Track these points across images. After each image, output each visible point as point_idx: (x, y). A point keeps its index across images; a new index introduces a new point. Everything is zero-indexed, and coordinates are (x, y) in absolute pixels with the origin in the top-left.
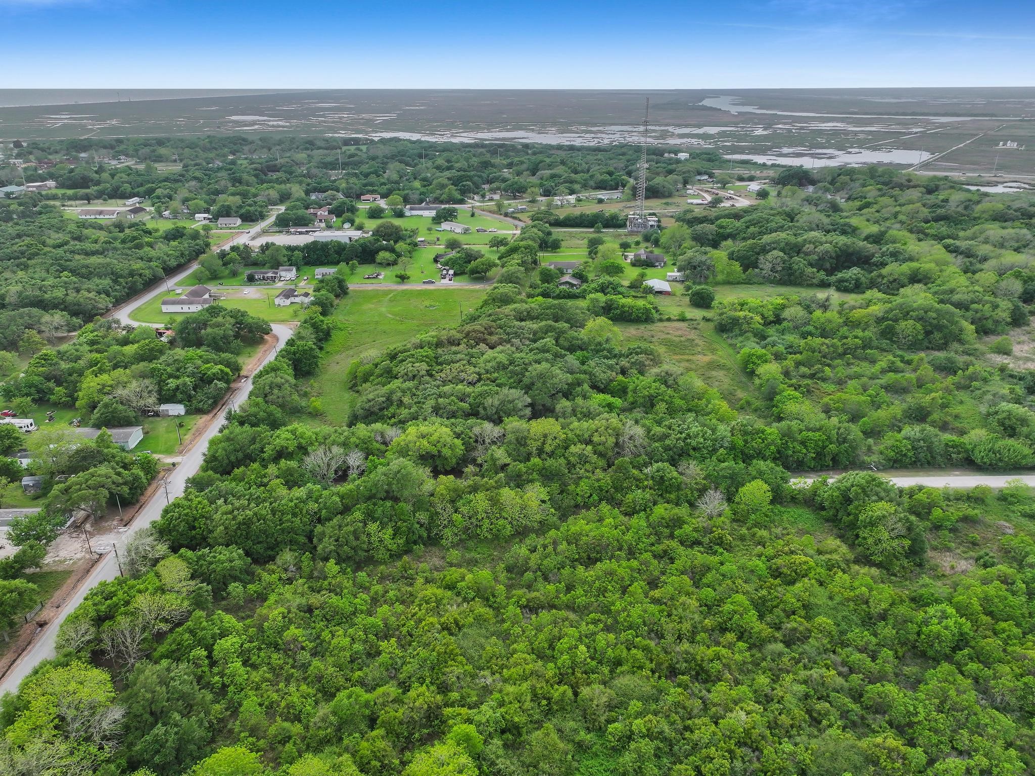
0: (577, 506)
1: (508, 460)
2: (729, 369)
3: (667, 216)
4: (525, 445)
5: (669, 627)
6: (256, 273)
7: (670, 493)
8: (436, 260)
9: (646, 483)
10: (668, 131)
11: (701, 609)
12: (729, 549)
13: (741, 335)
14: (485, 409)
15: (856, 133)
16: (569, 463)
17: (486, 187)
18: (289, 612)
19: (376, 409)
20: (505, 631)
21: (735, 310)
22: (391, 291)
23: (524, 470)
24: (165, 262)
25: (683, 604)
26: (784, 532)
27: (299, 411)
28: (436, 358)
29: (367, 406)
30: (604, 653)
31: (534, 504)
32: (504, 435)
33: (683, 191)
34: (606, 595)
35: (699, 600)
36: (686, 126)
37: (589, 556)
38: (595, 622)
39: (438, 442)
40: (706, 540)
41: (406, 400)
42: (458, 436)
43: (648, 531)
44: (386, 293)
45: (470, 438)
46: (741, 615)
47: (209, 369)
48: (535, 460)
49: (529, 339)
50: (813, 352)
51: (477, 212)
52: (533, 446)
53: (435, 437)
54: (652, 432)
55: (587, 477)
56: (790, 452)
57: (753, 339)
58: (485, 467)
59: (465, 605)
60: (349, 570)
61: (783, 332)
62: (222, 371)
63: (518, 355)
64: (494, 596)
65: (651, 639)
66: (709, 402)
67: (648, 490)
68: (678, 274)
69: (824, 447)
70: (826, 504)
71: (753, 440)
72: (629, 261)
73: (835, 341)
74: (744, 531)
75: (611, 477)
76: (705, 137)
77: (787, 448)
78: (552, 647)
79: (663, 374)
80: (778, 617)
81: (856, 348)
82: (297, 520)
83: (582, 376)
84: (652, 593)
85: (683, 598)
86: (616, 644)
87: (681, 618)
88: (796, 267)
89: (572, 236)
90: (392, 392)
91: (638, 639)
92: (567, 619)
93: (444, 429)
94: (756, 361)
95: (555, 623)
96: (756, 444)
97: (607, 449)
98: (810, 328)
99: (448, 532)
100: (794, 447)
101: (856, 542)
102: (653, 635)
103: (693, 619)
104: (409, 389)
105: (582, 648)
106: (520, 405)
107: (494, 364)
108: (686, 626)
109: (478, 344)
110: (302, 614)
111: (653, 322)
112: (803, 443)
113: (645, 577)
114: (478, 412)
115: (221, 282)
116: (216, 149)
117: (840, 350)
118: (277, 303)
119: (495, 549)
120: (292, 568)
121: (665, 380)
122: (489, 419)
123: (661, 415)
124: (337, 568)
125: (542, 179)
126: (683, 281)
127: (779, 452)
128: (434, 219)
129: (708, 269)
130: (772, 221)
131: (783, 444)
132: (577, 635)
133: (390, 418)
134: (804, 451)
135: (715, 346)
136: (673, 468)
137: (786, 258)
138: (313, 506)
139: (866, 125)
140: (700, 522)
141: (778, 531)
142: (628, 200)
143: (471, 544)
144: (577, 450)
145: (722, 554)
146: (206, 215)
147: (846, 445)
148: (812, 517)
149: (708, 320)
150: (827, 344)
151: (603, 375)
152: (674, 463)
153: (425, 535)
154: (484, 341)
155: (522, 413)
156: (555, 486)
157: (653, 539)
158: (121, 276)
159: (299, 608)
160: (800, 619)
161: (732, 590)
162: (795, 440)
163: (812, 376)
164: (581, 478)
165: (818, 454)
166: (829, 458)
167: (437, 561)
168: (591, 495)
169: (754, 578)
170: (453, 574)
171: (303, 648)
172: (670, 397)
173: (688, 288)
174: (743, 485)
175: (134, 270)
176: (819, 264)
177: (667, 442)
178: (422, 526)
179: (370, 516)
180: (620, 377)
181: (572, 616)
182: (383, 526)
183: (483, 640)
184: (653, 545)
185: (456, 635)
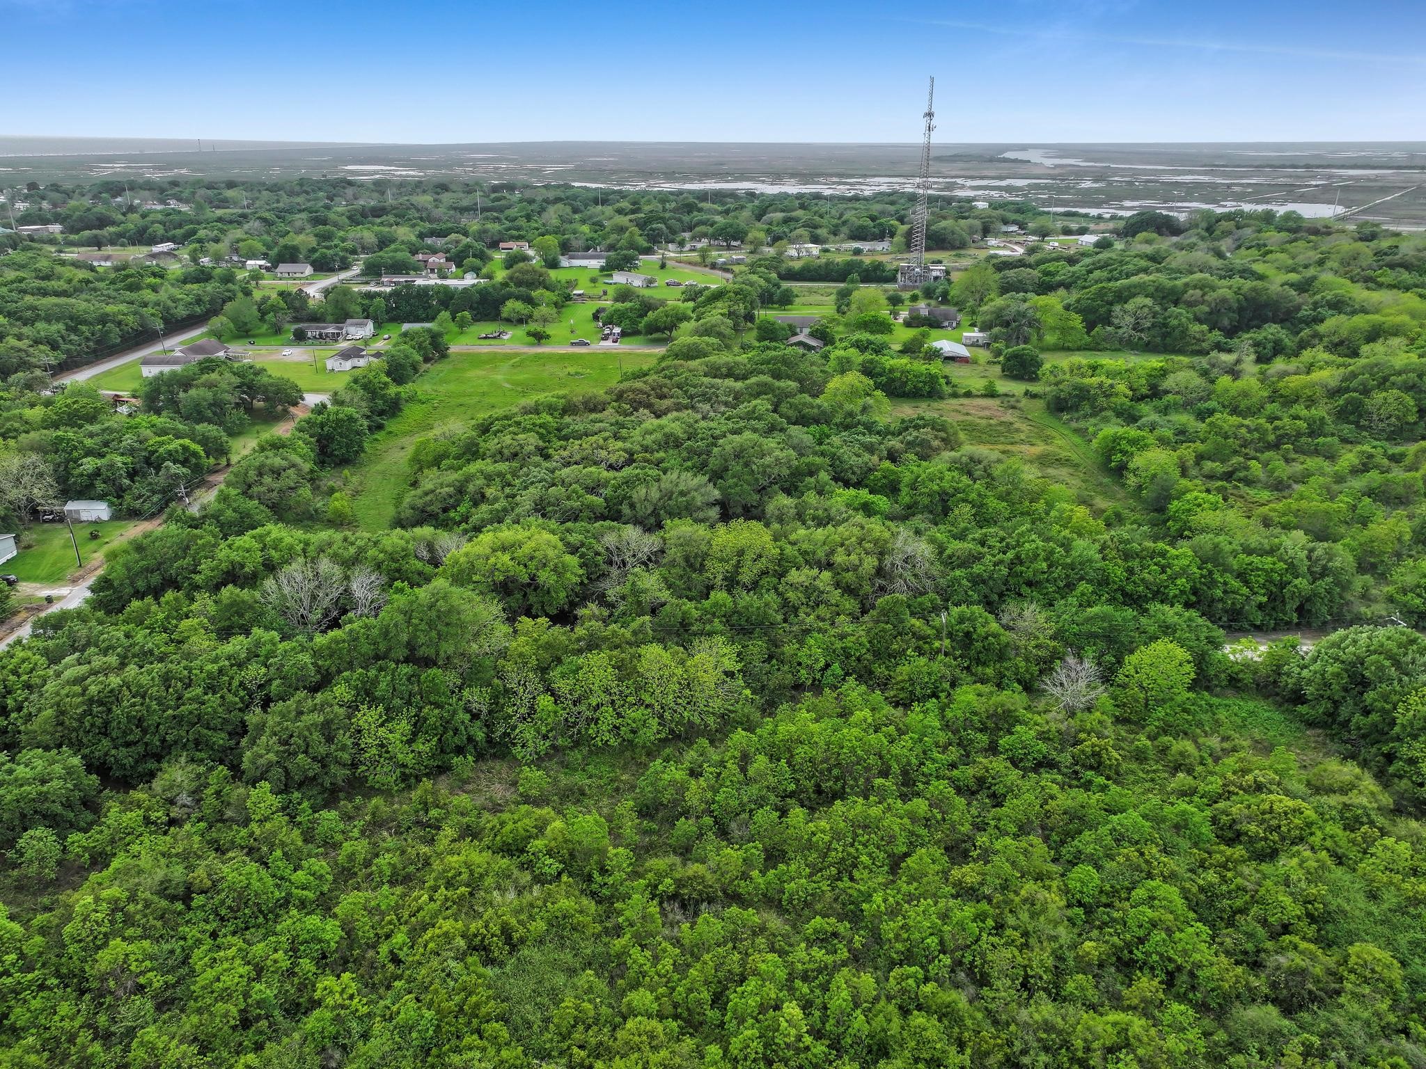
0: (798, 687)
1: (665, 595)
2: (1076, 466)
3: (959, 270)
4: (702, 568)
5: (1001, 957)
6: (308, 328)
7: (984, 664)
8: (596, 317)
9: (937, 644)
10: (955, 183)
11: (1069, 912)
12: (1117, 776)
13: (1094, 415)
14: (632, 506)
15: (1229, 186)
16: (786, 603)
17: (687, 235)
18: (132, 898)
19: (436, 508)
20: (618, 956)
21: (1083, 376)
22: (517, 355)
23: (696, 614)
24: (167, 309)
25: (1030, 901)
26: (1226, 745)
27: (311, 518)
28: (559, 430)
29: (419, 503)
30: (844, 1020)
31: (710, 678)
32: (663, 551)
33: (982, 243)
34: (856, 874)
35: (1066, 891)
36: (982, 178)
37: (818, 786)
38: (825, 940)
39: (532, 558)
40: (1065, 758)
41: (490, 492)
42: (573, 550)
43: (943, 737)
44: (508, 357)
45: (597, 554)
46: (1169, 932)
47: (162, 444)
48: (719, 596)
49: (726, 404)
50: (1226, 437)
51: (669, 264)
52: (717, 571)
53: (527, 549)
54: (948, 552)
55: (820, 630)
56: (1218, 593)
57: (1114, 420)
58: (622, 607)
59: (536, 889)
60: (305, 804)
61: (1165, 411)
62: (185, 448)
63: (703, 424)
64: (603, 871)
65: (957, 986)
66: (1050, 505)
67: (941, 657)
68: (981, 335)
69: (1283, 585)
70: (1309, 691)
71: (1143, 567)
72: (901, 321)
73: (1262, 421)
74: (1143, 741)
75: (869, 631)
76: (1009, 189)
77: (1213, 584)
78: (719, 1000)
79: (964, 459)
80: (1250, 936)
81: (1299, 435)
82: (213, 700)
83: (818, 460)
84: (956, 873)
85: (1029, 887)
86: (876, 999)
87: (1025, 934)
88: (1175, 322)
89: (811, 291)
90: (468, 479)
91: (929, 988)
92: (763, 929)
93: (547, 536)
94: (1128, 448)
95: (735, 938)
96: (1151, 574)
97: (860, 578)
98: (1212, 404)
99: (527, 732)
100: (1225, 583)
101: (1391, 769)
102: (962, 976)
103: (1054, 938)
104: (500, 475)
105: (792, 1009)
106: (699, 500)
107: (658, 436)
108: (1040, 958)
109: (636, 410)
110: (164, 903)
111: (941, 398)
112: (1242, 576)
113: (939, 836)
114: (619, 512)
115: (252, 340)
116: (307, 193)
117: (1271, 438)
118: (329, 367)
119: (624, 768)
120: (184, 799)
121: (968, 468)
122: (637, 522)
123: (962, 525)
124: (275, 801)
125: (770, 224)
126: (988, 344)
127: (1195, 591)
128: (602, 269)
129: (1030, 325)
130: (1127, 263)
131: (1202, 576)
132: (782, 974)
133: (459, 524)
134: (1245, 590)
135: (1049, 432)
136: (991, 617)
137: (1157, 308)
138: (255, 671)
139: (1241, 177)
140: (1054, 720)
141: (1214, 742)
142: (900, 252)
143: (576, 756)
144: (803, 578)
145: (1104, 789)
146: (262, 262)
147: (1329, 579)
148: (1278, 716)
149: (1035, 396)
150: (1247, 427)
151: (854, 458)
152: (991, 607)
153: (480, 735)
154: (649, 406)
155: (701, 515)
156: (757, 647)
157: (954, 753)
158: (85, 322)
159: (163, 890)
160: (1304, 945)
161: (1138, 869)
162: (1227, 569)
163: (1228, 476)
164: (807, 632)
165: (1272, 597)
166: (1292, 605)
167: (499, 791)
168: (827, 666)
169: (1185, 844)
170: (520, 819)
171: (140, 989)
172: (979, 495)
173: (998, 353)
174: (1132, 652)
175: (107, 315)
176: (1211, 319)
177: (977, 569)
178: (475, 716)
179: (367, 694)
180: (887, 464)
181: (775, 922)
182: (390, 715)
183: (560, 979)
184: (953, 766)
185: (501, 964)
